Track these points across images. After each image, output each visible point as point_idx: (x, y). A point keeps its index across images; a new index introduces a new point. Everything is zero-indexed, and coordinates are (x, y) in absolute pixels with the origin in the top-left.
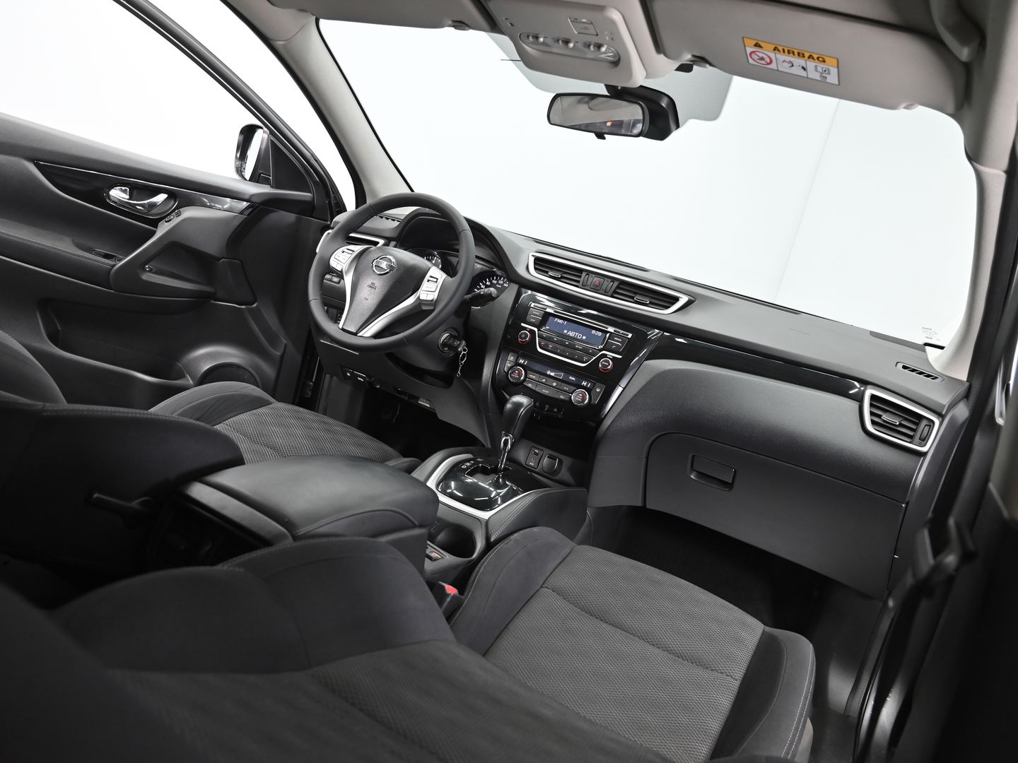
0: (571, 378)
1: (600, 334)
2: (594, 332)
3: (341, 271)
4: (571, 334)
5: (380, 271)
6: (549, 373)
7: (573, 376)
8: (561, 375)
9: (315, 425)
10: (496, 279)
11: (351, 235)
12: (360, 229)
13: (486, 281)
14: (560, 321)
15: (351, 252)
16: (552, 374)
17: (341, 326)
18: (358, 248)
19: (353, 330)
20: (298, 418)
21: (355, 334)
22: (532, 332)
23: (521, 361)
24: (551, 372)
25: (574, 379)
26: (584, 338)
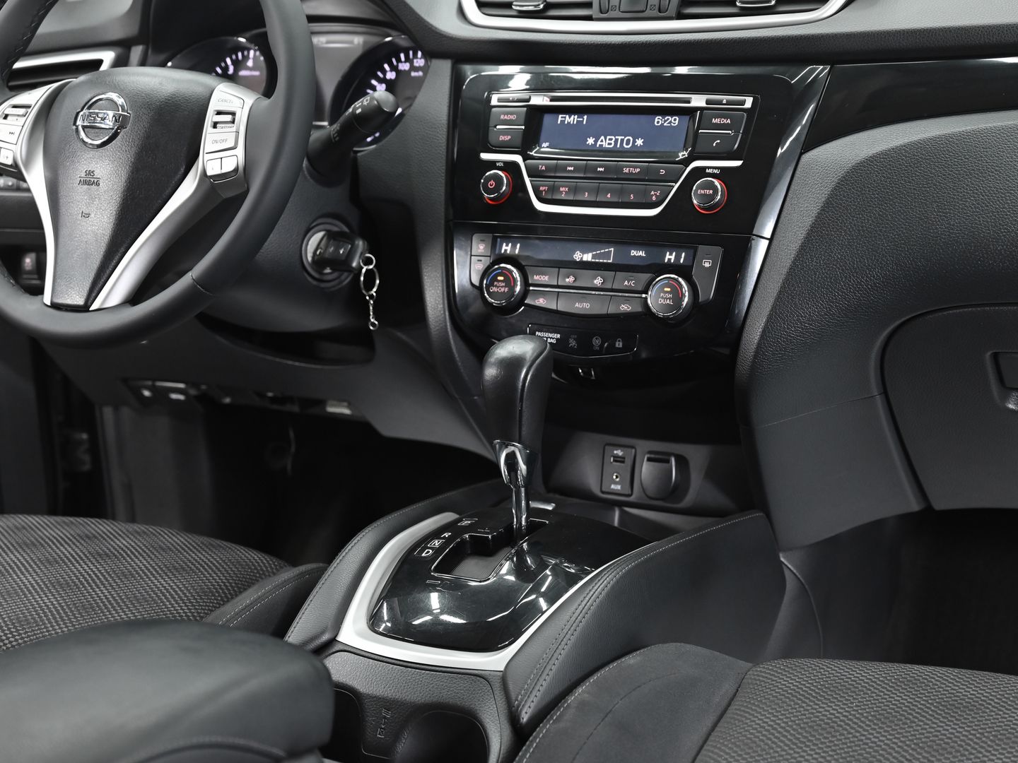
0: (633, 253)
1: (674, 121)
2: (658, 120)
3: (15, 165)
4: (606, 142)
5: (98, 137)
6: (578, 256)
7: (639, 245)
8: (610, 254)
9: (66, 550)
10: (407, 59)
11: (18, 65)
12: (33, 45)
13: (384, 72)
14: (572, 119)
15: (22, 111)
16: (588, 257)
17: (47, 298)
18: (36, 97)
19: (80, 301)
20: (24, 546)
21: (85, 308)
22: (511, 168)
23: (506, 248)
24: (583, 253)
25: (642, 253)
26: (639, 142)
